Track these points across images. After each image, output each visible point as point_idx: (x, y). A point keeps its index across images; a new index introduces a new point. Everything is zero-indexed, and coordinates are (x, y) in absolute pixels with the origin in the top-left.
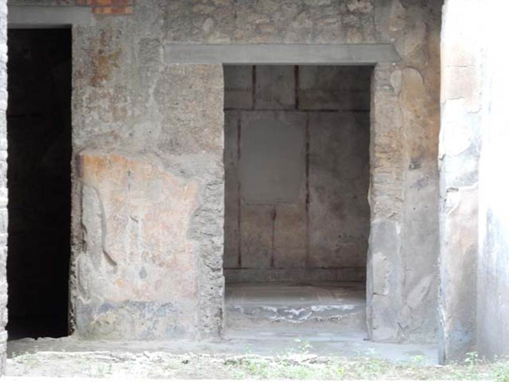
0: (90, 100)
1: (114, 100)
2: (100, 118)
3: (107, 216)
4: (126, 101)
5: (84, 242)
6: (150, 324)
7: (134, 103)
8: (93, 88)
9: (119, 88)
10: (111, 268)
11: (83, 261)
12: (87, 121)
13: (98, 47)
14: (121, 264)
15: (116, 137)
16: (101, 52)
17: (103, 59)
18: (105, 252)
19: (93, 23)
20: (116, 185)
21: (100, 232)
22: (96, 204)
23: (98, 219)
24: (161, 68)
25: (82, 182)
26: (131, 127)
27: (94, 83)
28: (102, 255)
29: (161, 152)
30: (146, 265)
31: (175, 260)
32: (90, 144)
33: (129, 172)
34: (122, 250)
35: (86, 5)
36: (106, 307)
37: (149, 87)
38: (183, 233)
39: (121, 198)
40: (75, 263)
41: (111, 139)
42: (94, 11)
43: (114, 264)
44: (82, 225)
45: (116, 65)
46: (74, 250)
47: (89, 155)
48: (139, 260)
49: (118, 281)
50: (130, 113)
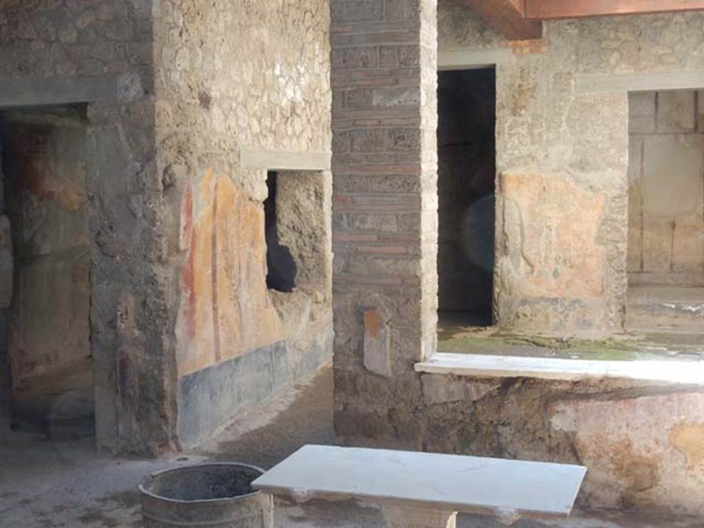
0: (511, 128)
1: (531, 126)
2: (520, 142)
3: (525, 225)
4: (542, 126)
5: (506, 247)
6: (562, 317)
7: (548, 130)
8: (513, 118)
9: (536, 117)
10: (529, 268)
11: (505, 263)
12: (509, 146)
13: (518, 82)
14: (538, 267)
15: (533, 159)
16: (520, 86)
17: (521, 93)
18: (523, 256)
19: (514, 60)
20: (532, 199)
21: (519, 239)
22: (516, 215)
23: (517, 228)
24: (573, 98)
25: (504, 197)
26: (546, 150)
27: (514, 113)
28: (522, 259)
29: (571, 171)
30: (559, 267)
31: (584, 263)
32: (511, 164)
33: (544, 188)
34: (538, 254)
35: (506, 46)
36: (524, 302)
37: (562, 114)
38: (592, 240)
39: (537, 210)
40: (498, 265)
41: (529, 160)
42: (514, 51)
43: (531, 265)
44: (504, 233)
45: (533, 97)
46: (497, 254)
47: (508, 173)
48: (552, 263)
49: (534, 280)
50: (545, 137)
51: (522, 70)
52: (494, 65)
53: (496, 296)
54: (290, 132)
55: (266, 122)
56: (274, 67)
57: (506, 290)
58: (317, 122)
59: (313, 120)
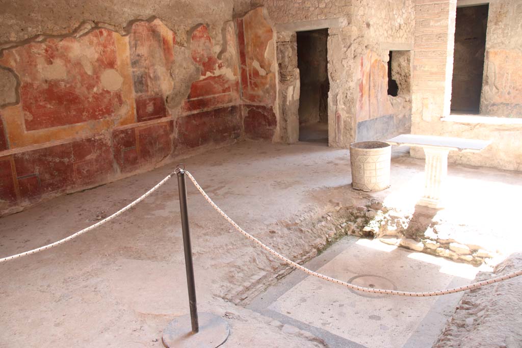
0: (494, 30)
1: (504, 30)
2: (498, 37)
3: (497, 72)
4: (508, 29)
5: (487, 82)
6: (510, 111)
7: (512, 30)
8: (495, 26)
9: (506, 25)
10: (497, 91)
11: (486, 88)
12: (492, 38)
13: (499, 10)
14: (501, 90)
15: (503, 44)
16: (500, 12)
17: (500, 15)
18: (495, 85)
19: (498, 1)
20: (501, 61)
21: (493, 78)
22: (493, 69)
23: (493, 74)
25: (488, 61)
26: (509, 39)
27: (496, 24)
28: (494, 87)
30: (511, 90)
32: (493, 47)
33: (507, 57)
34: (502, 84)
36: (493, 105)
37: (519, 24)
39: (503, 66)
40: (483, 89)
41: (501, 44)
43: (498, 89)
44: (487, 76)
45: (506, 16)
46: (483, 85)
47: (491, 50)
48: (507, 88)
49: (499, 96)
50: (510, 34)
51: (502, 5)
52: (488, 3)
54: (398, 35)
55: (390, 32)
56: (393, 10)
57: (486, 99)
58: (409, 32)
59: (407, 31)
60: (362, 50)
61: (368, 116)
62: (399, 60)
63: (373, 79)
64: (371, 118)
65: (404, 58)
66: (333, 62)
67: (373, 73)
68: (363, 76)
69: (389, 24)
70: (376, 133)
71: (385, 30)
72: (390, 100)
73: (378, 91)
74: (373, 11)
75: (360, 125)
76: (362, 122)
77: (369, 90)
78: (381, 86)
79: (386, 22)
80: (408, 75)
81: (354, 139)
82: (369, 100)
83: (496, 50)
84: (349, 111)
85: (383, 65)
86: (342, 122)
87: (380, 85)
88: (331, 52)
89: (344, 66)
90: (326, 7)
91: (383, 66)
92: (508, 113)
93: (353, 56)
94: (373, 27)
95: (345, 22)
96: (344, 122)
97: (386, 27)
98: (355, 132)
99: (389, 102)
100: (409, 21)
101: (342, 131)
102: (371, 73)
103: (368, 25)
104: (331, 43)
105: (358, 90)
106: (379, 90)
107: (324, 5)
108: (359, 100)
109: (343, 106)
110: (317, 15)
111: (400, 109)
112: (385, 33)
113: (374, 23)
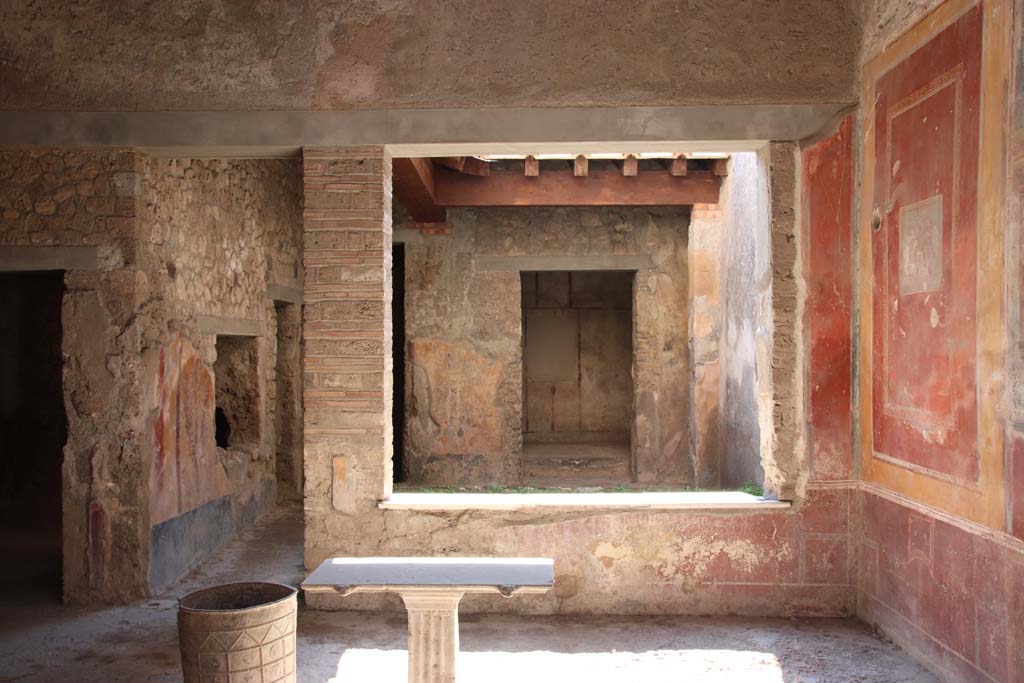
0: (419, 300)
1: (437, 300)
2: (427, 314)
3: (433, 388)
4: (446, 300)
5: (414, 409)
7: (452, 302)
8: (421, 291)
9: (441, 291)
10: (436, 428)
11: (414, 423)
12: (417, 316)
15: (439, 328)
17: (428, 269)
18: (431, 417)
19: (421, 241)
20: (439, 365)
21: (427, 401)
22: (424, 380)
23: (425, 391)
24: (473, 275)
25: (413, 363)
26: (450, 320)
27: (422, 287)
28: (429, 419)
29: (473, 339)
30: (462, 426)
31: (485, 422)
32: (419, 334)
33: (449, 355)
34: (445, 414)
35: (415, 228)
36: (432, 459)
37: (463, 290)
38: (491, 401)
39: (443, 375)
40: (408, 425)
41: (435, 330)
42: (421, 232)
43: (438, 425)
44: (413, 396)
45: (438, 273)
46: (407, 415)
47: (418, 342)
48: (457, 422)
49: (441, 439)
50: (449, 310)
51: (429, 249)
52: (403, 244)
53: (406, 454)
54: (233, 300)
55: (216, 291)
56: (222, 241)
57: (415, 448)
58: (253, 292)
59: (250, 290)
60: (161, 332)
61: (176, 509)
62: (229, 360)
63: (186, 409)
64: (184, 512)
65: (243, 355)
66: (78, 364)
67: (186, 392)
68: (164, 401)
69: (215, 270)
70: (196, 550)
71: (207, 285)
72: (221, 460)
73: (196, 437)
74: (182, 238)
75: (160, 531)
76: (164, 523)
77: (178, 437)
78: (203, 425)
79: (207, 264)
80: (253, 394)
81: (145, 573)
82: (178, 463)
83: (428, 341)
84: (129, 497)
85: (206, 372)
86: (109, 530)
87: (199, 424)
88: (75, 335)
89: (113, 375)
90: (56, 214)
91: (206, 374)
92: (462, 475)
93: (139, 349)
94: (182, 276)
95: (116, 259)
96: (115, 527)
97: (209, 278)
98: (147, 552)
99: (220, 465)
100: (254, 268)
101: (108, 556)
102: (181, 392)
103: (172, 270)
104: (74, 314)
105: (153, 437)
106: (199, 437)
107: (52, 209)
108: (156, 465)
109: (111, 485)
110: (30, 232)
111: (242, 481)
112: (208, 292)
113: (184, 266)
